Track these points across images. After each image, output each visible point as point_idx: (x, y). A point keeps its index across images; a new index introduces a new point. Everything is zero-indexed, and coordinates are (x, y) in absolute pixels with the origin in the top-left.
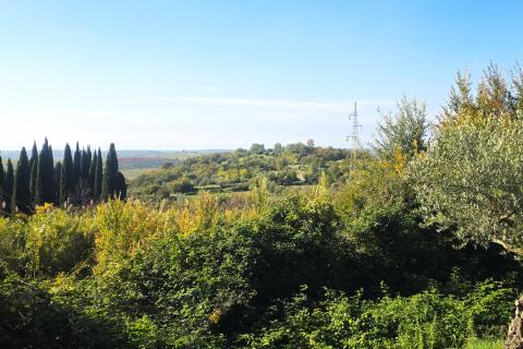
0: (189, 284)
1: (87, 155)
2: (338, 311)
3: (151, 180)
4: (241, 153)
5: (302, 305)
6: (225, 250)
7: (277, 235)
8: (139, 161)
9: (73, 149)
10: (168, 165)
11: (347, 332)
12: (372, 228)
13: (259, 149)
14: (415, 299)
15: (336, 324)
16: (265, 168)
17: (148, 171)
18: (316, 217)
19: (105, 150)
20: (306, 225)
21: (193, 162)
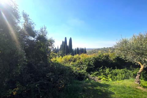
0: (85, 64)
1: (82, 49)
2: (107, 70)
3: (90, 52)
4: (102, 48)
5: (101, 69)
6: (91, 60)
7: (99, 59)
8: (89, 49)
9: (79, 48)
10: (92, 50)
11: (108, 74)
12: (116, 58)
13: (104, 48)
14: (121, 70)
15: (107, 72)
16: (105, 50)
17: (90, 51)
18: (105, 56)
19: (84, 48)
20: (104, 57)
21: (95, 50)
